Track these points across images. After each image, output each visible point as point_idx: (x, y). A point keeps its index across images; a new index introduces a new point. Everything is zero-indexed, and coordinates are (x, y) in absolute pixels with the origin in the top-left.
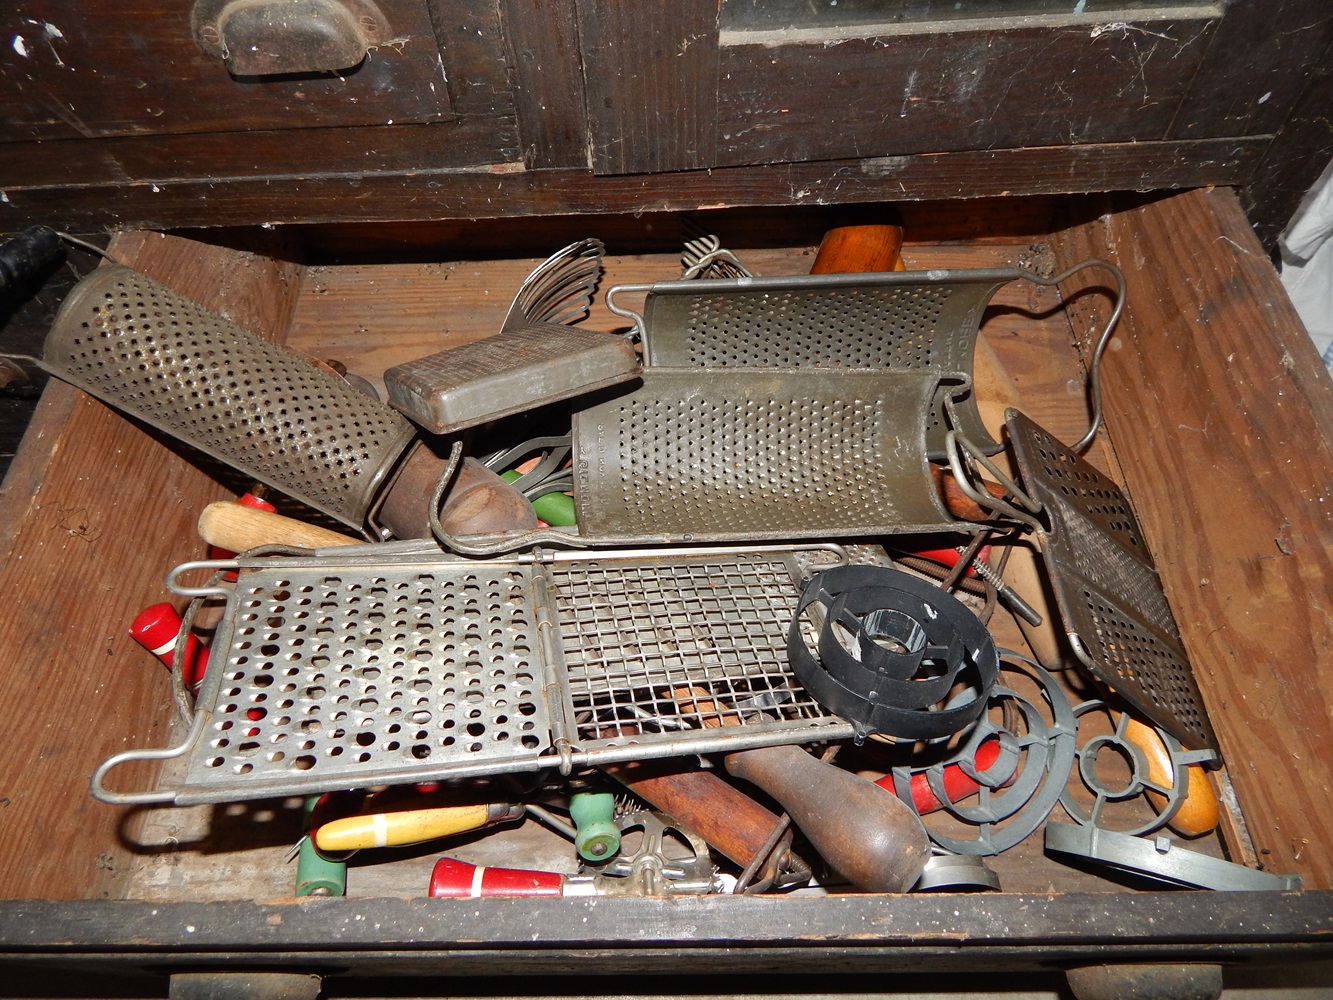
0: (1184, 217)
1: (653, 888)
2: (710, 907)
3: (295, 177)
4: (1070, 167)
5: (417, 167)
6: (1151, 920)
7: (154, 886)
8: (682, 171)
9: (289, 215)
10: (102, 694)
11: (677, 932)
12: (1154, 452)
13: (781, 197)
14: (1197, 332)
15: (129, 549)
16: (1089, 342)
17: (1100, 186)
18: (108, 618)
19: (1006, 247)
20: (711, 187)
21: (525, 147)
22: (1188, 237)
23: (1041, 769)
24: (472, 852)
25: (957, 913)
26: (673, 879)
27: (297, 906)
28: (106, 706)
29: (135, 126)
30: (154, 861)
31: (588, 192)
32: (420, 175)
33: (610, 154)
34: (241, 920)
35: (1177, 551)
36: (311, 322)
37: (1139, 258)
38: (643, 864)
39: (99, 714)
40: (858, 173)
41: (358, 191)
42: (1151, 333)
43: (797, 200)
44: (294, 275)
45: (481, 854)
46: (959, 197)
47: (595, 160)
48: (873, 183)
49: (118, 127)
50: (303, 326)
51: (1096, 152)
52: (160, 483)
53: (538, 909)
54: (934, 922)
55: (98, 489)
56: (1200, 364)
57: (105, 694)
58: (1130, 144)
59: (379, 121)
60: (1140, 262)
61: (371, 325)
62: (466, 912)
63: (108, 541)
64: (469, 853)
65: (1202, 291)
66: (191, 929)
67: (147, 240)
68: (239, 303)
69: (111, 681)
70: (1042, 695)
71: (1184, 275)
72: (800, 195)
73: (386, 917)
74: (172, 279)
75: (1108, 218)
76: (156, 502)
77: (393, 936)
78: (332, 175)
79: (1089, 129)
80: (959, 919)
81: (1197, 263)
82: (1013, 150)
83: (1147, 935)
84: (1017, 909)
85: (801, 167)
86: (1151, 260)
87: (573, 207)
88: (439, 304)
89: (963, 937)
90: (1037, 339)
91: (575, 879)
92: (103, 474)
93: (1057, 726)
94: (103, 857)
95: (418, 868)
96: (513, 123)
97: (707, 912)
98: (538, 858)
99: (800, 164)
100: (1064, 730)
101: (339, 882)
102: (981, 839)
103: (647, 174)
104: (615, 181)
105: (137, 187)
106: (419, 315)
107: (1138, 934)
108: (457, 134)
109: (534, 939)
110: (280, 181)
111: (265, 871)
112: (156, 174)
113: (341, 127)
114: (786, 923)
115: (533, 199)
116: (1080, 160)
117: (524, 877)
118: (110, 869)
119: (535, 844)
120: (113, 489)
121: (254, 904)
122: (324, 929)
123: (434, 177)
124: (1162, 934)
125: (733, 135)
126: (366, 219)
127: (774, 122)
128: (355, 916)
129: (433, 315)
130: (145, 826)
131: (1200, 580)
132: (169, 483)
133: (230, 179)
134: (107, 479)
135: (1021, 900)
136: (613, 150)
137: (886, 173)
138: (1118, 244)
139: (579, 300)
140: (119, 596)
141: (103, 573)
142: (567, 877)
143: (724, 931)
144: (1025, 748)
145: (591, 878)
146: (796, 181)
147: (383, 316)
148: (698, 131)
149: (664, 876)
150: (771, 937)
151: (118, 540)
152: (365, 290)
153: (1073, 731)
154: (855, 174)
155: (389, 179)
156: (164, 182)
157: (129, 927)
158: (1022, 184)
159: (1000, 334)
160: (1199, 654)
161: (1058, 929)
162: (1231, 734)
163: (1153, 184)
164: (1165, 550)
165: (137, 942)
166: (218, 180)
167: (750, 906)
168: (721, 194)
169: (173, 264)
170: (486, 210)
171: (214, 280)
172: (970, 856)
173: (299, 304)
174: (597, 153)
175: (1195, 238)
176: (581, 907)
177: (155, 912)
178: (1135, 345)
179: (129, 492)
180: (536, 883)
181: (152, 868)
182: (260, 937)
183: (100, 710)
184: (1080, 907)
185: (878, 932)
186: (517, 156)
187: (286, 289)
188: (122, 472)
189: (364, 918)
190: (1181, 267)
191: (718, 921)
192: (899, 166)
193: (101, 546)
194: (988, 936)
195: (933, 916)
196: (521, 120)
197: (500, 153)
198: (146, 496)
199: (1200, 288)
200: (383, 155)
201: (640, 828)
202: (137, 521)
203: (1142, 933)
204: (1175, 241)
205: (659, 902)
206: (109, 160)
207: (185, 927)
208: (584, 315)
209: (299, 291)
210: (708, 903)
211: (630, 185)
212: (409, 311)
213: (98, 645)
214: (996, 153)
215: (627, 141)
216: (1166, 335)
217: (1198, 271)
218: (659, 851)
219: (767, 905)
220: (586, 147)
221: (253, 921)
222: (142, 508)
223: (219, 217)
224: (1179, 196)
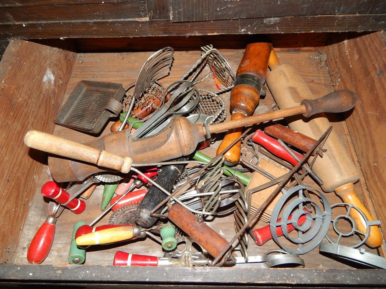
0: (373, 41)
1: (188, 262)
2: (207, 271)
3: (71, 21)
4: (335, 23)
5: (112, 19)
6: (359, 279)
7: (23, 258)
8: (203, 21)
9: (69, 35)
10: (6, 195)
11: (196, 279)
12: (359, 121)
13: (236, 31)
14: (376, 81)
15: (15, 146)
16: (338, 84)
17: (345, 30)
18: (8, 169)
19: (310, 52)
20: (212, 27)
21: (149, 12)
22: (374, 48)
23: (320, 226)
24: (128, 249)
25: (292, 275)
26: (195, 259)
27: (67, 267)
28: (7, 198)
29: (16, 3)
30: (24, 250)
31: (170, 28)
32: (113, 21)
33: (178, 15)
34: (48, 272)
35: (366, 154)
36: (78, 73)
37: (356, 55)
38: (185, 254)
39: (5, 201)
40: (263, 23)
41: (92, 27)
42: (360, 81)
43: (242, 32)
44: (72, 58)
45: (131, 250)
46: (297, 32)
47: (173, 16)
48: (268, 27)
49: (11, 3)
50: (75, 74)
51: (344, 18)
52: (26, 125)
53: (149, 270)
54: (284, 278)
55: (4, 126)
56: (376, 91)
57: (7, 194)
58: (356, 15)
59: (99, 2)
60: (356, 57)
61: (98, 74)
62: (124, 271)
63: (8, 144)
64: (127, 249)
65: (378, 67)
66: (31, 274)
67: (21, 43)
68: (54, 66)
69: (9, 190)
70: (321, 201)
71: (372, 61)
72: (243, 30)
73: (97, 272)
74: (30, 56)
75: (346, 41)
76: (24, 131)
77: (99, 278)
78: (83, 21)
79: (343, 9)
80: (293, 277)
81: (376, 57)
82: (316, 16)
83: (357, 284)
84: (313, 274)
85: (244, 21)
86: (361, 56)
87: (165, 33)
88: (120, 68)
89: (294, 283)
90: (320, 83)
91: (162, 259)
92: (6, 121)
93: (325, 212)
94: (6, 248)
95: (110, 254)
96: (145, 3)
97: (206, 273)
98: (150, 251)
99: (243, 20)
100: (328, 213)
101: (83, 256)
102: (298, 249)
103: (190, 22)
104: (180, 24)
105: (18, 24)
106: (114, 71)
107: (354, 284)
108: (126, 7)
109: (147, 281)
110: (66, 23)
111: (60, 254)
112: (24, 20)
113: (86, 4)
114: (233, 277)
115: (151, 30)
116: (338, 20)
117: (145, 258)
118: (9, 252)
119: (149, 247)
120: (9, 126)
121: (52, 266)
122: (76, 275)
123: (118, 22)
124: (362, 284)
125: (220, 9)
126: (95, 37)
127: (234, 4)
128: (86, 271)
129: (119, 71)
130: (21, 238)
131: (374, 164)
132: (29, 125)
133: (49, 22)
134: (8, 123)
135: (314, 271)
136: (179, 13)
137: (272, 23)
138: (349, 51)
139: (166, 69)
140: (12, 162)
141: (6, 154)
142: (159, 258)
143: (212, 279)
144: (314, 219)
145: (168, 259)
146: (241, 26)
147: (102, 72)
148: (208, 7)
149: (192, 258)
150: (228, 281)
151: (11, 143)
152: (96, 63)
153: (331, 214)
154: (261, 24)
155: (103, 23)
156: (27, 23)
157: (10, 273)
158: (318, 28)
159: (308, 81)
160: (372, 189)
161: (327, 281)
162: (382, 215)
163: (363, 29)
164: (362, 154)
165: (13, 278)
166: (45, 22)
167: (221, 271)
168: (216, 29)
169: (31, 51)
170: (135, 34)
171: (45, 58)
172: (295, 254)
173: (74, 67)
174: (173, 14)
175: (376, 48)
176: (163, 270)
177: (19, 268)
178: (354, 85)
179: (15, 128)
180: (149, 260)
181: (23, 252)
182: (54, 278)
183: (5, 200)
184: (335, 274)
185: (265, 281)
186: (146, 15)
187: (70, 62)
188: (13, 121)
189: (89, 272)
190: (371, 58)
191: (210, 276)
192: (277, 21)
193: (5, 145)
194: (303, 283)
195: (284, 276)
196: (148, 2)
197: (140, 14)
198: (21, 129)
199: (378, 65)
200: (101, 14)
201: (184, 242)
202: (18, 137)
203: (355, 283)
204: (369, 49)
205: (190, 269)
206: (8, 15)
207: (29, 274)
208: (168, 74)
209: (74, 63)
210: (207, 269)
211: (185, 26)
212: (110, 70)
213: (4, 178)
214: (310, 17)
215: (184, 10)
216: (365, 81)
217: (377, 60)
218: (190, 250)
219: (227, 271)
220: (170, 12)
221: (52, 272)
222: (19, 133)
223: (46, 35)
224: (371, 34)
